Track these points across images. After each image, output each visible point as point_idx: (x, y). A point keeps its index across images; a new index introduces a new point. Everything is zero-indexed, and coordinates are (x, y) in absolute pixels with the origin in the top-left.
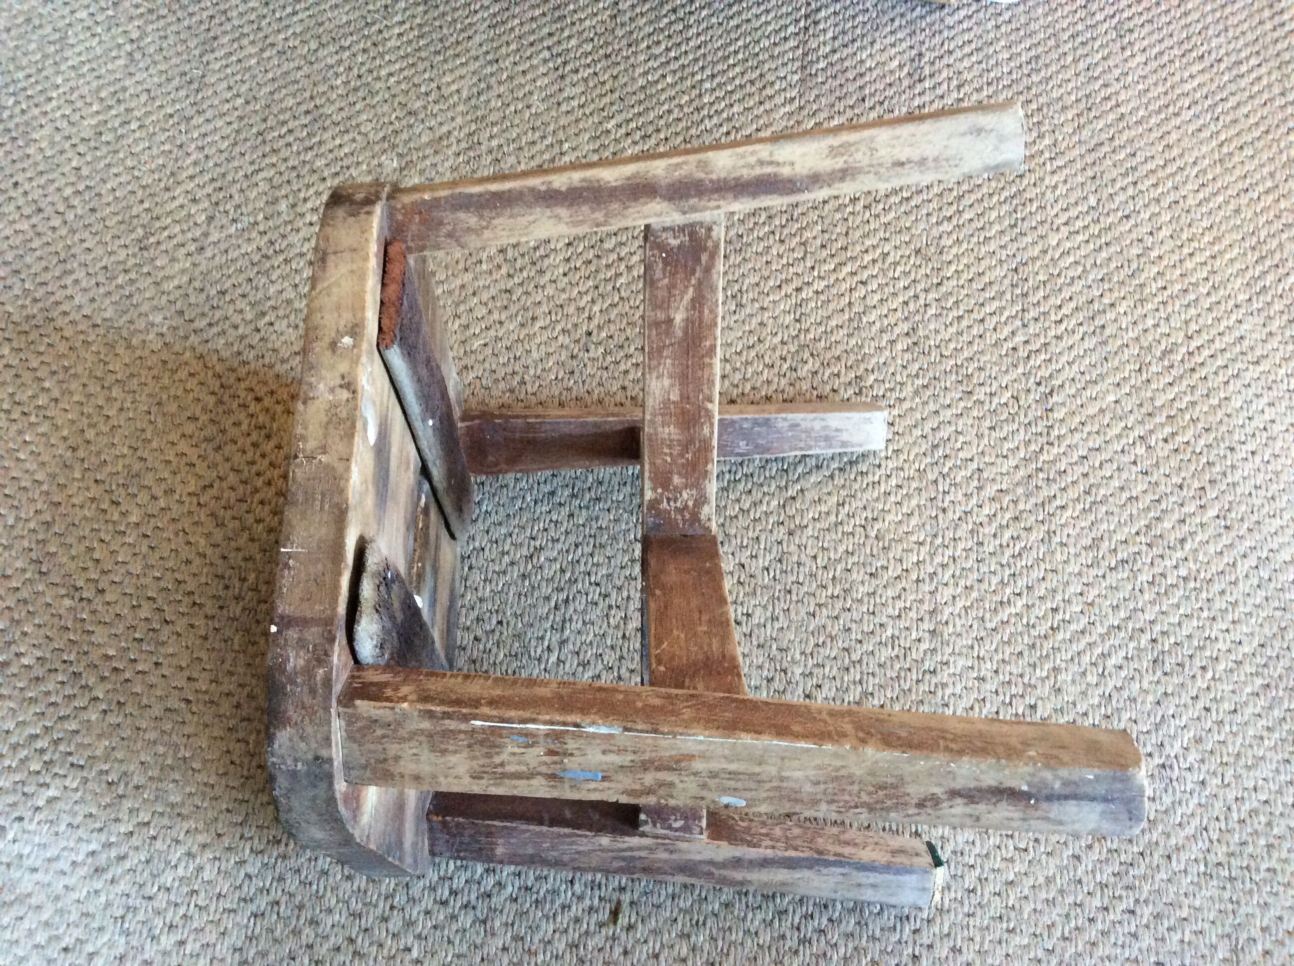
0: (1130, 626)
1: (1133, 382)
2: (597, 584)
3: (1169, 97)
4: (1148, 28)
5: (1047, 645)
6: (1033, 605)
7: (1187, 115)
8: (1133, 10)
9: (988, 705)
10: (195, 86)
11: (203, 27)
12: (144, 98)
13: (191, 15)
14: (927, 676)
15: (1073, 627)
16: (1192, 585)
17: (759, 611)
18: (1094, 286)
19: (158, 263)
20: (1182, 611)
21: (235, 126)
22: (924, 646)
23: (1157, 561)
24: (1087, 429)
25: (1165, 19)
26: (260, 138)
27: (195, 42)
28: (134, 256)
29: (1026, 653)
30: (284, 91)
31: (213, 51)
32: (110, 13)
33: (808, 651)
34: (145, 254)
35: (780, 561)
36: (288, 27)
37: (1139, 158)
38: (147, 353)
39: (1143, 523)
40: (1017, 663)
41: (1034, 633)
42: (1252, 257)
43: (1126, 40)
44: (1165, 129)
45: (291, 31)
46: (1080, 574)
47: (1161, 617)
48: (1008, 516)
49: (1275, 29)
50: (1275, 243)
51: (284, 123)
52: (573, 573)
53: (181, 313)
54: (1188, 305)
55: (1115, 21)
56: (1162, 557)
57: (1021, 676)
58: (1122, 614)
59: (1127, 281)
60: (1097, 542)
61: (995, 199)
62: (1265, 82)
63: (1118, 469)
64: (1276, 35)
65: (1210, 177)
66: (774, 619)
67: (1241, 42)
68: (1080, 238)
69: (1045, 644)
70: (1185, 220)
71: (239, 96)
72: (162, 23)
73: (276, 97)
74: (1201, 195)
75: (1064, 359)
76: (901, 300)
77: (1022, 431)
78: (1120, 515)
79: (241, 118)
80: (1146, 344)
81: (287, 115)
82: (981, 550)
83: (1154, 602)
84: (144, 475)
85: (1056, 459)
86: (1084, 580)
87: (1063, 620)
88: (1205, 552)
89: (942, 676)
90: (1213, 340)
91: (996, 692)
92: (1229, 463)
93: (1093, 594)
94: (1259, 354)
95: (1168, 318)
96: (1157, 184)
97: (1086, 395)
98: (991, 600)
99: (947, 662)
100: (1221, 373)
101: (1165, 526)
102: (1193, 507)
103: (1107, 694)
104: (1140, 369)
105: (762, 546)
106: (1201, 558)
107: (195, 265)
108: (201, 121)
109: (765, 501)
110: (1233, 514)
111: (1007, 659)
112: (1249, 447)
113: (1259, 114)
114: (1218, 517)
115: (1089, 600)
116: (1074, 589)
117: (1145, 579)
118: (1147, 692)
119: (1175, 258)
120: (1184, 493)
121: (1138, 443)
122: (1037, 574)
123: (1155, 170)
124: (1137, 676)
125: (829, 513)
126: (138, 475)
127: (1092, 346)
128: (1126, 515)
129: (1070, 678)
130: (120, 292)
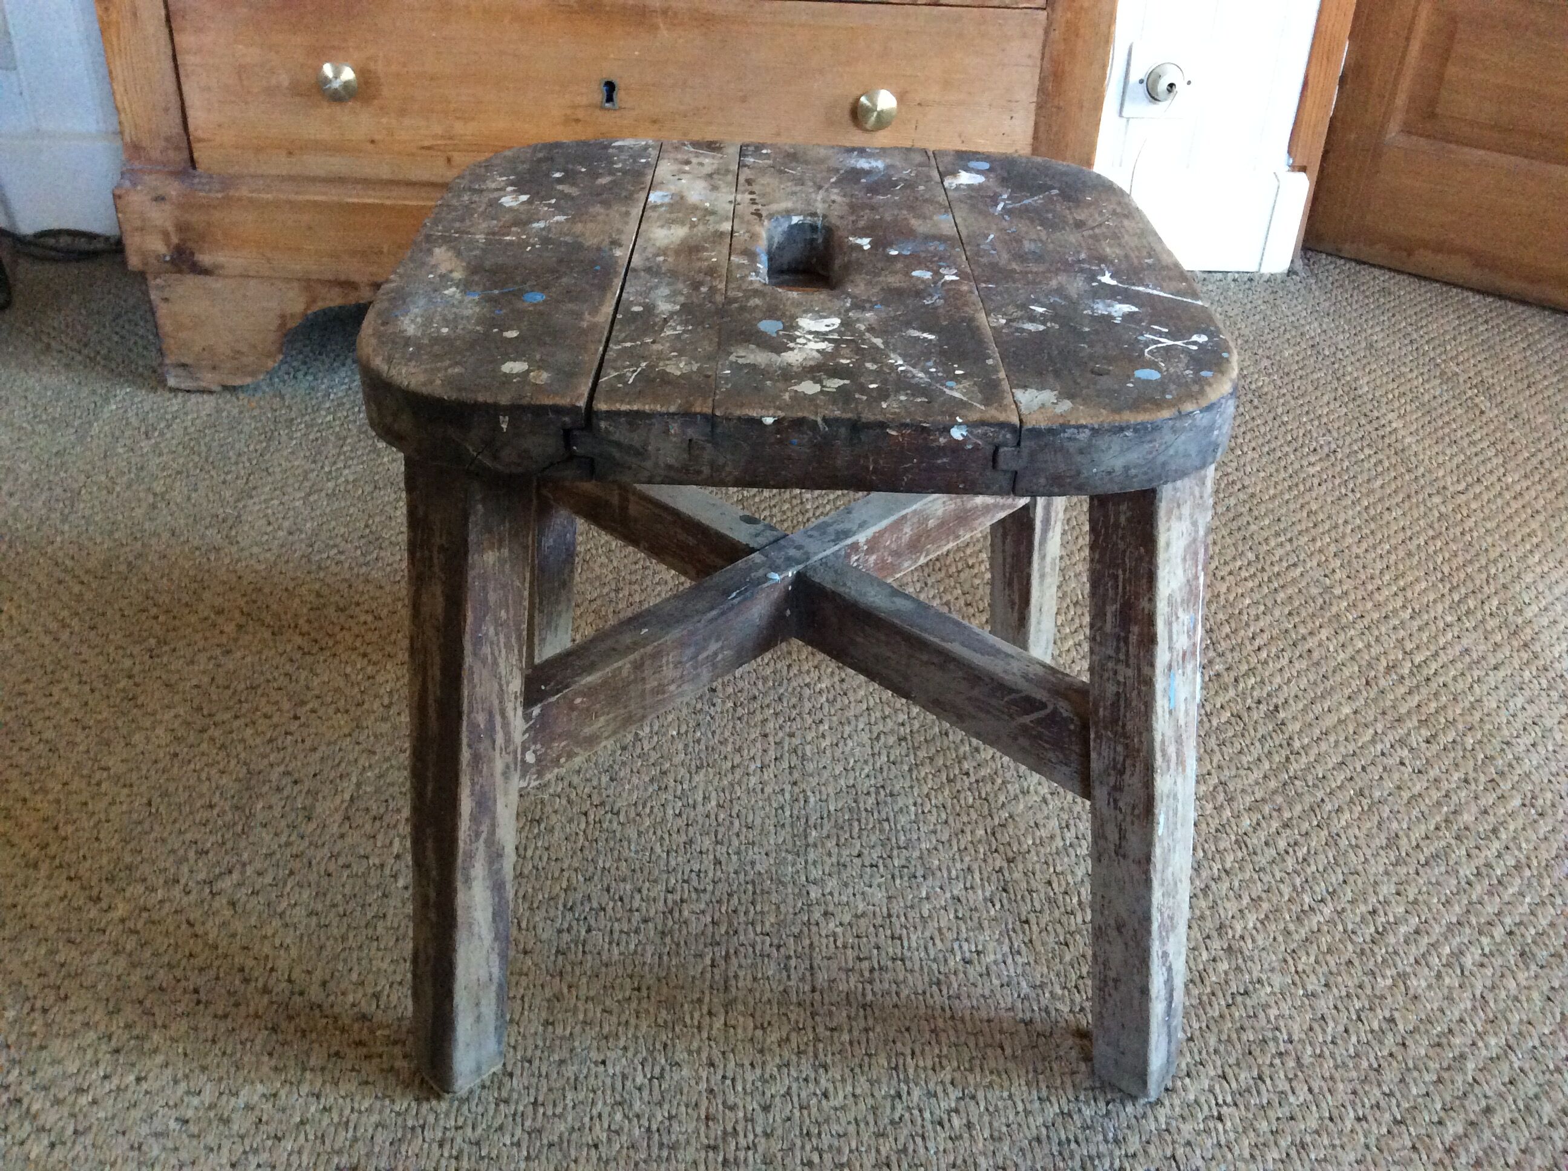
0: (1474, 921)
1: (1365, 694)
3: (1296, 479)
5: (1380, 952)
6: (1344, 910)
7: (1320, 490)
9: (1331, 1024)
14: (1239, 999)
15: (1403, 929)
16: (1527, 873)
17: (991, 947)
18: (1284, 619)
20: (1528, 900)
22: (1224, 966)
23: (1474, 852)
24: (1332, 739)
26: (304, 561)
29: (1356, 963)
35: (1005, 890)
37: (1285, 523)
38: (151, 747)
39: (1438, 818)
40: (1349, 973)
41: (1357, 939)
42: (1444, 588)
44: (1301, 501)
46: (1387, 873)
47: (1506, 909)
48: (1275, 824)
50: (1462, 576)
53: (199, 709)
54: (1395, 628)
56: (1477, 847)
57: (1360, 986)
58: (1458, 909)
59: (1318, 614)
60: (1393, 841)
62: (1386, 464)
63: (1385, 769)
64: (1381, 433)
65: (1368, 531)
67: (1349, 440)
68: (1250, 584)
69: (1376, 949)
70: (1357, 564)
74: (1364, 545)
75: (1277, 680)
76: (1071, 643)
77: (1257, 744)
78: (1408, 813)
80: (1364, 662)
82: (1255, 858)
83: (1490, 893)
84: (137, 868)
85: (1309, 767)
86: (1394, 879)
87: (1388, 922)
88: (1527, 841)
89: (1259, 998)
90: (1437, 654)
91: (1336, 1007)
92: (1511, 756)
93: (1412, 892)
94: (1493, 662)
95: (1377, 640)
96: (1314, 540)
97: (1317, 708)
98: (1290, 910)
99: (1259, 981)
100: (1460, 679)
101: (1467, 818)
102: (1490, 799)
103: (1478, 996)
104: (1367, 683)
105: (977, 876)
106: (1524, 845)
107: (219, 666)
108: (234, 549)
109: (968, 829)
110: (1541, 801)
111: (1334, 970)
112: (1526, 740)
113: (1393, 487)
114: (1524, 805)
115: (1411, 898)
116: (1387, 889)
117: (1468, 873)
118: (1529, 988)
119: (1361, 593)
120: (1473, 787)
121: (1397, 746)
122: (1336, 878)
123: (1307, 530)
124: (1507, 973)
125: (1052, 837)
126: (129, 868)
127: (1304, 667)
128: (1415, 813)
129: (1423, 982)
130: (121, 695)
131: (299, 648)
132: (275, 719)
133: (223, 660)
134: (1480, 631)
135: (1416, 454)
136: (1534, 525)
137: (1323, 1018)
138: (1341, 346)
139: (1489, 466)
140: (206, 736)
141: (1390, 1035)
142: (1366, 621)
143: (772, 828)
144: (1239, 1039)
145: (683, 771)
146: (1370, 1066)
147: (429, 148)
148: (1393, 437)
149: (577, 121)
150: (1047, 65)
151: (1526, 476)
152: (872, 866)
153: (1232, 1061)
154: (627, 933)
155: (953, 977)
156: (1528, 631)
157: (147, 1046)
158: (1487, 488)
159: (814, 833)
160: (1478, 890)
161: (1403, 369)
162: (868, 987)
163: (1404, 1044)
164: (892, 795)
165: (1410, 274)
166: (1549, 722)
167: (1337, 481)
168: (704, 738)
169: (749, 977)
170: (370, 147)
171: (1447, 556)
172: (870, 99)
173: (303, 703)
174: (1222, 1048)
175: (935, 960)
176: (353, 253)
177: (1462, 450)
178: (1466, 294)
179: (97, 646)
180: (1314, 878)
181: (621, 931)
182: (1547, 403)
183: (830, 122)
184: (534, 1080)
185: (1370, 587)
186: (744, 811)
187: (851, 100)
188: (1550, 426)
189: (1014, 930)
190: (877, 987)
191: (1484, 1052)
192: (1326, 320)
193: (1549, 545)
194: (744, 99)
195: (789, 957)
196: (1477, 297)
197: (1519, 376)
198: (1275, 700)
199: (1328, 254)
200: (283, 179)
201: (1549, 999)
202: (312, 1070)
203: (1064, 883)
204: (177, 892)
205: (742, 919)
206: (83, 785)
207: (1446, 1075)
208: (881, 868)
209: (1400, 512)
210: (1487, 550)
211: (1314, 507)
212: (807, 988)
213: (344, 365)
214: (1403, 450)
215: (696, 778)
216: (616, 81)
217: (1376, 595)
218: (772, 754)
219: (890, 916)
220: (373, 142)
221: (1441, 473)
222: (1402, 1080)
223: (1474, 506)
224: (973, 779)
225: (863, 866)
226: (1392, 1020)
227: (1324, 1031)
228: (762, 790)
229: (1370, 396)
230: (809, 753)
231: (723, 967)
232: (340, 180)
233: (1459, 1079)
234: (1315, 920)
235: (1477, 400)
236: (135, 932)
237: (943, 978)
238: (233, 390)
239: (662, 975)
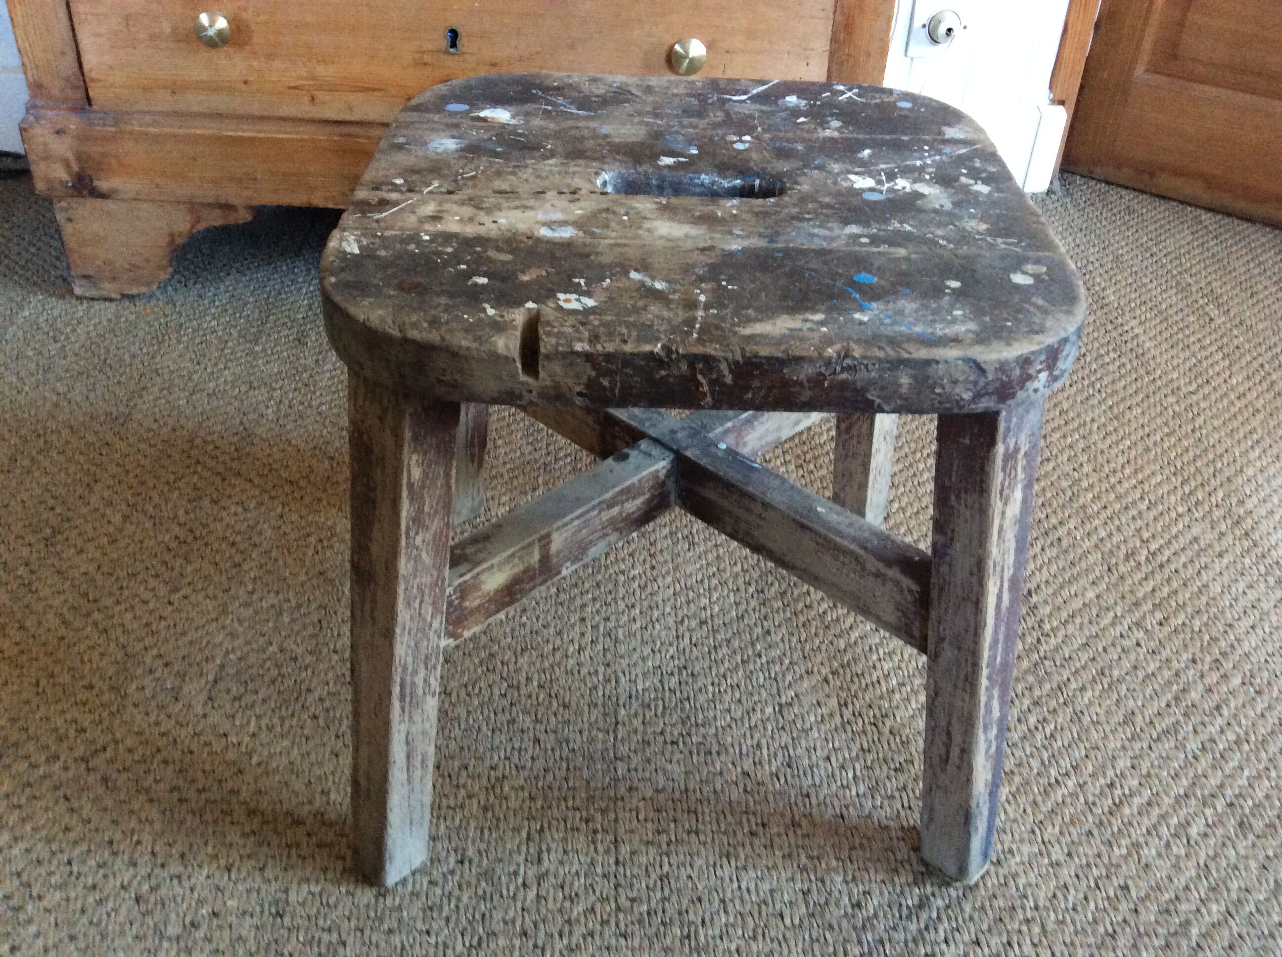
0: (1199, 793)
1: (1107, 580)
5: (1117, 823)
6: (1085, 783)
9: (1072, 891)
10: (121, 421)
11: (133, 382)
12: (65, 433)
13: (122, 374)
15: (1137, 801)
16: (1246, 747)
17: (775, 819)
19: (64, 555)
20: (1246, 773)
21: (159, 447)
23: (1200, 728)
24: (1078, 620)
26: (185, 455)
27: (123, 393)
28: (39, 551)
29: (1095, 832)
30: (213, 421)
31: (141, 397)
34: (51, 549)
35: (789, 766)
39: (1169, 696)
40: (1089, 843)
41: (1097, 811)
42: (1177, 481)
46: (1123, 748)
47: (1227, 782)
48: (1027, 702)
50: (1192, 469)
53: (85, 595)
54: (1134, 518)
56: (1203, 724)
57: (1099, 856)
58: (1185, 782)
59: (1067, 505)
60: (1130, 716)
61: (918, 455)
62: (1129, 367)
63: (1123, 650)
64: (1124, 338)
65: (1111, 429)
69: (1113, 821)
70: (1102, 459)
74: (1108, 442)
78: (1143, 691)
80: (1106, 550)
83: (1214, 767)
84: (23, 745)
85: (1057, 649)
86: (1130, 753)
87: (1124, 794)
88: (1245, 716)
89: (1009, 867)
90: (1170, 542)
91: (1077, 876)
92: (1232, 637)
93: (1145, 766)
94: (1218, 549)
95: (1118, 529)
96: (1065, 437)
97: (1065, 593)
99: (1011, 851)
100: (1189, 566)
101: (1194, 696)
102: (1214, 677)
103: (1202, 863)
104: (1109, 569)
105: (765, 751)
106: (1243, 721)
107: (105, 554)
109: (758, 709)
110: (1258, 680)
111: (1076, 840)
112: (1246, 623)
113: (1134, 387)
114: (1244, 683)
115: (1144, 772)
116: (1123, 763)
117: (1194, 747)
118: (1247, 857)
119: (1105, 485)
120: (1200, 666)
121: (1134, 629)
122: (1078, 753)
123: (1059, 428)
124: (1228, 843)
125: (831, 715)
127: (1054, 555)
128: (1149, 691)
129: (1153, 852)
130: (19, 581)
131: (176, 537)
132: (151, 605)
133: (108, 549)
134: (1208, 520)
135: (1154, 358)
136: (1255, 422)
137: (1065, 886)
138: (1091, 259)
139: (1217, 369)
140: (90, 621)
141: (1123, 900)
142: (1109, 512)
143: (586, 708)
144: (991, 906)
145: (509, 655)
146: (1106, 930)
147: (295, 88)
148: (1135, 343)
149: (426, 64)
150: (839, 18)
151: (1248, 378)
152: (672, 743)
153: (985, 927)
154: (454, 809)
155: (740, 849)
156: (1249, 521)
157: (22, 917)
158: (1215, 389)
159: (623, 712)
160: (1204, 763)
161: (1145, 280)
162: (665, 859)
163: (1136, 911)
164: (692, 675)
165: (1152, 194)
166: (1266, 606)
167: (1086, 383)
168: (528, 623)
169: (561, 849)
170: (244, 87)
171: (1179, 451)
172: (683, 47)
173: (176, 590)
174: (976, 916)
175: (725, 833)
176: (231, 179)
177: (1194, 355)
178: (1199, 211)
180: (1060, 753)
181: (449, 807)
182: (1267, 311)
183: (648, 67)
184: (365, 949)
185: (1113, 480)
186: (562, 692)
187: (666, 48)
188: (1269, 332)
189: (796, 804)
191: (1207, 918)
192: (1079, 235)
193: (1268, 441)
194: (572, 46)
195: (595, 832)
196: (1209, 215)
197: (1244, 286)
198: (1028, 585)
199: (1082, 176)
200: (168, 114)
201: (1265, 867)
202: (170, 939)
203: (841, 760)
204: (57, 767)
205: (556, 793)
207: (1173, 941)
208: (681, 744)
209: (1139, 410)
210: (1214, 446)
211: (1066, 405)
212: (612, 861)
214: (1143, 355)
215: (521, 661)
216: (460, 30)
217: (1118, 486)
218: (588, 637)
219: (687, 790)
220: (246, 82)
221: (1175, 375)
222: (1135, 946)
223: (1203, 405)
224: (764, 659)
225: (665, 742)
226: (1125, 888)
227: (1066, 898)
228: (579, 672)
229: (1116, 305)
230: (621, 637)
232: (219, 116)
233: (1184, 943)
234: (1059, 793)
235: (1207, 309)
236: (19, 807)
237: (732, 850)
238: (131, 298)
239: (483, 846)
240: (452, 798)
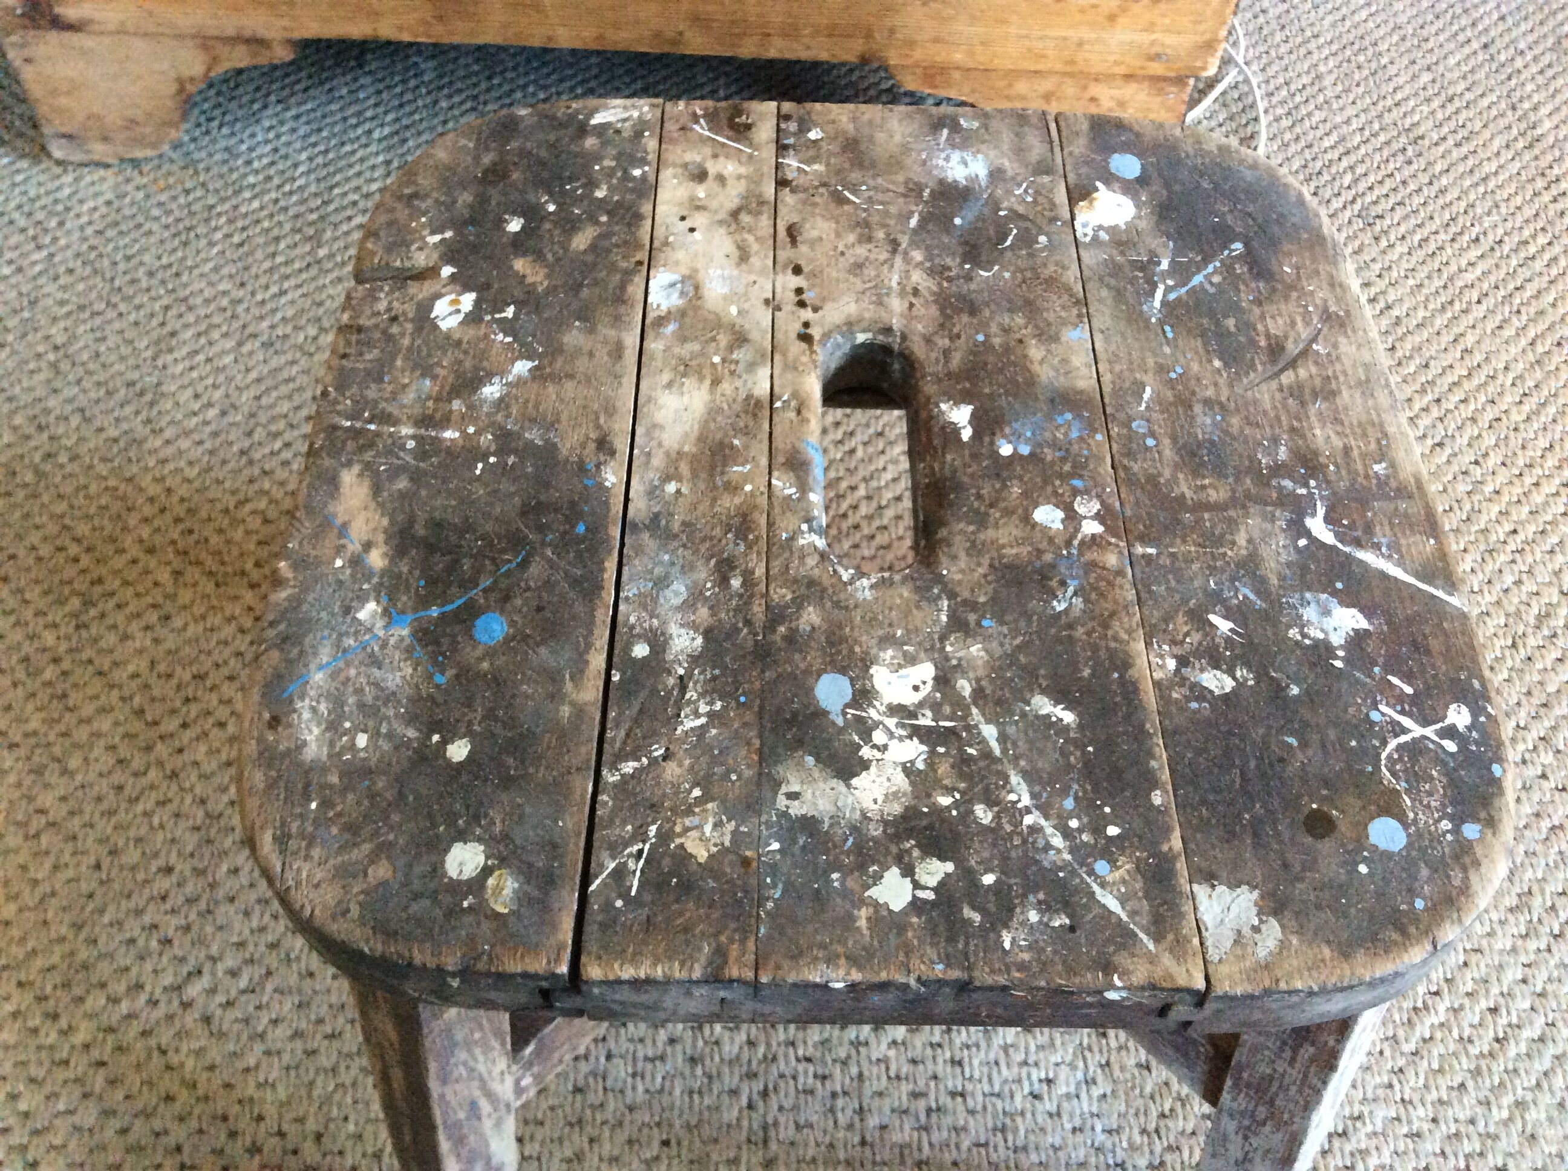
1: (1510, 663)
2: (808, 1060)
3: (1450, 291)
4: (1399, 212)
5: (1498, 1067)
6: (1462, 1007)
7: (1479, 311)
8: (1377, 192)
10: (149, 397)
11: (154, 322)
12: (75, 421)
13: (138, 308)
14: (1337, 1143)
15: (1527, 1033)
17: (1064, 1072)
19: (103, 644)
21: (208, 445)
25: (1417, 200)
26: (244, 460)
27: (145, 343)
28: (68, 638)
29: (1470, 1084)
30: (274, 394)
31: (171, 350)
32: (26, 314)
33: (1152, 1127)
34: (84, 633)
36: (274, 311)
37: (1435, 369)
38: (92, 776)
40: (1461, 1102)
41: (1474, 1050)
43: (1378, 228)
44: (1456, 330)
45: (279, 315)
46: (1514, 950)
49: (1555, 200)
51: (277, 435)
52: (768, 1045)
53: (140, 712)
54: (1552, 551)
55: (1357, 207)
57: (1472, 1122)
59: (1463, 527)
60: (1525, 899)
65: (1532, 384)
66: (1090, 1082)
67: (1519, 219)
69: (1494, 1068)
70: (1515, 441)
71: (210, 405)
72: (98, 321)
73: (264, 401)
74: (1526, 408)
78: (1546, 855)
79: (215, 434)
80: (1512, 609)
81: (282, 425)
84: (94, 966)
86: (1522, 959)
87: (1510, 1025)
93: (1540, 979)
95: (1530, 571)
96: (1466, 400)
98: (1400, 1009)
107: (157, 641)
108: (158, 443)
111: (1445, 1097)
115: (1539, 989)
116: (1512, 975)
123: (1459, 382)
126: (85, 967)
129: (1543, 1116)
130: (49, 691)
131: (250, 609)
133: (161, 632)
140: (152, 758)
155: (1019, 1120)
162: (924, 1136)
167: (1500, 295)
169: (791, 1124)
179: (12, 612)
190: (936, 1137)
195: (834, 1095)
204: (142, 1003)
206: (20, 840)
212: (857, 1139)
213: (265, 107)
231: (761, 1111)
236: (102, 1064)
237: (1008, 1121)
238: (135, 163)
239: (693, 1122)
240: (649, 1042)
